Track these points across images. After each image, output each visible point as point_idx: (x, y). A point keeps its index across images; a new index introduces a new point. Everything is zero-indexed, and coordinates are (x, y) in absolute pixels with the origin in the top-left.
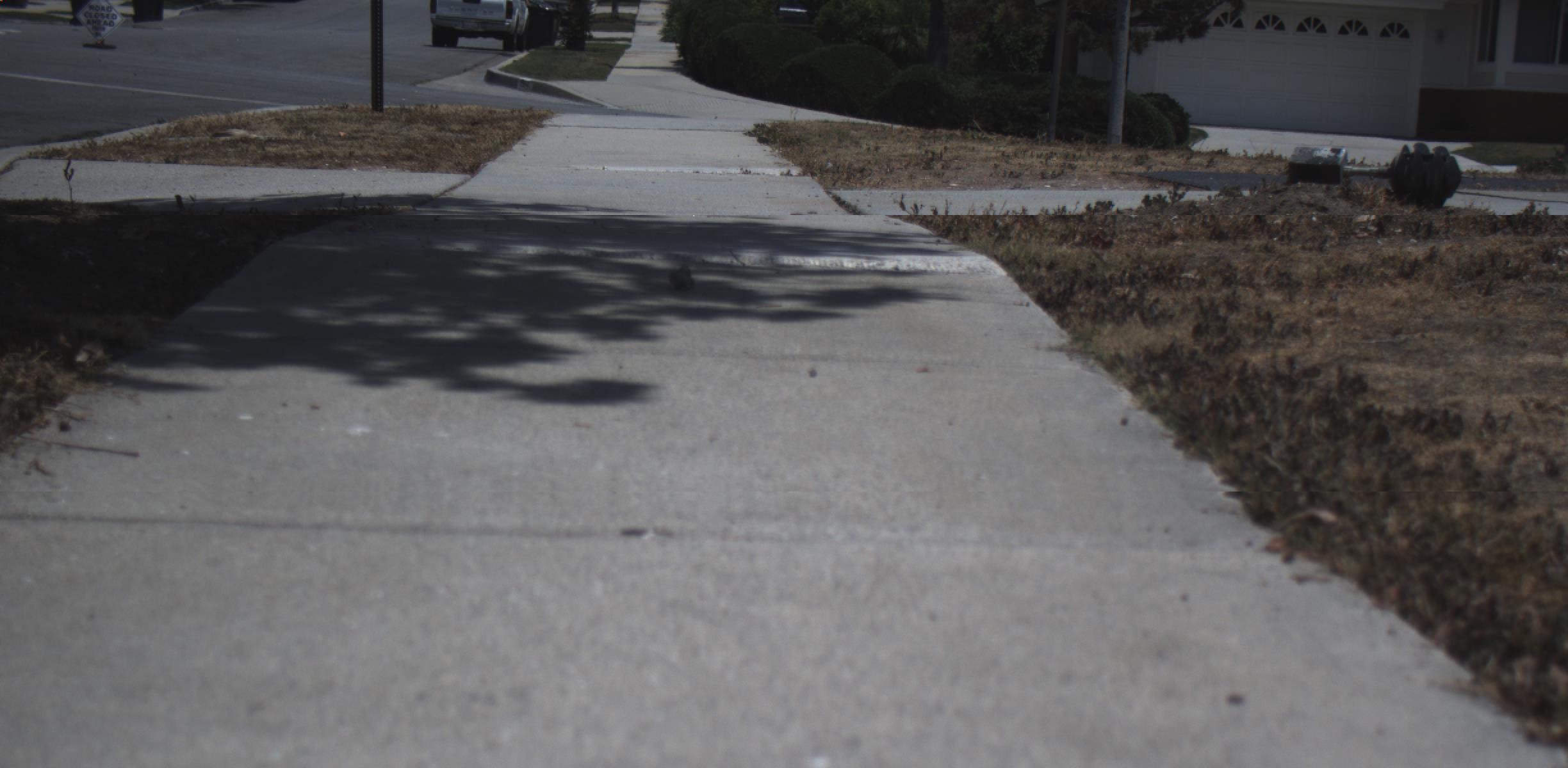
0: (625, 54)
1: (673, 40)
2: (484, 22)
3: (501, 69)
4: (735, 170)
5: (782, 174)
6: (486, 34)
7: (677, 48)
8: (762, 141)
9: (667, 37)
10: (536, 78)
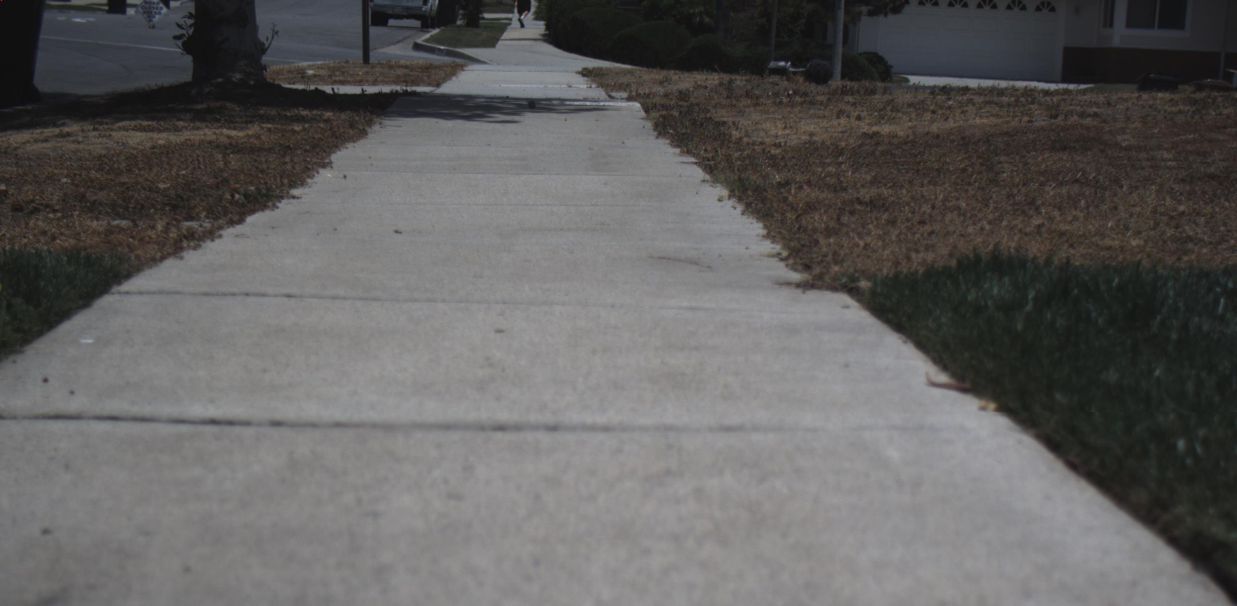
0: (508, 30)
1: (543, 19)
2: (408, 8)
3: (424, 41)
4: (563, 85)
5: (587, 87)
6: (409, 17)
7: (545, 25)
8: (584, 75)
9: (539, 18)
10: (448, 46)
